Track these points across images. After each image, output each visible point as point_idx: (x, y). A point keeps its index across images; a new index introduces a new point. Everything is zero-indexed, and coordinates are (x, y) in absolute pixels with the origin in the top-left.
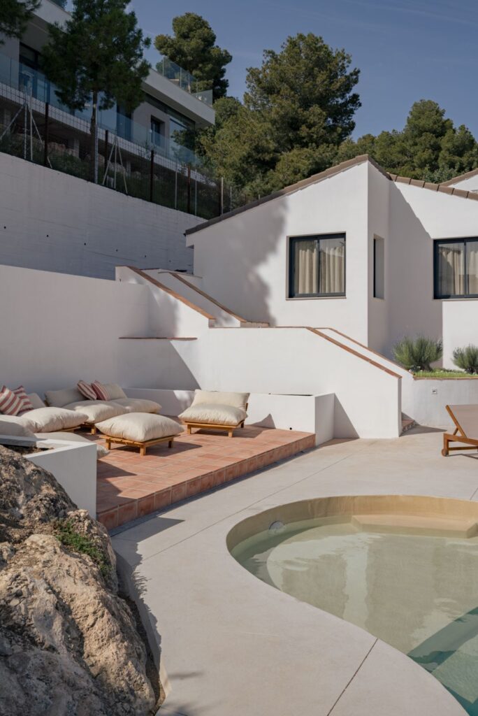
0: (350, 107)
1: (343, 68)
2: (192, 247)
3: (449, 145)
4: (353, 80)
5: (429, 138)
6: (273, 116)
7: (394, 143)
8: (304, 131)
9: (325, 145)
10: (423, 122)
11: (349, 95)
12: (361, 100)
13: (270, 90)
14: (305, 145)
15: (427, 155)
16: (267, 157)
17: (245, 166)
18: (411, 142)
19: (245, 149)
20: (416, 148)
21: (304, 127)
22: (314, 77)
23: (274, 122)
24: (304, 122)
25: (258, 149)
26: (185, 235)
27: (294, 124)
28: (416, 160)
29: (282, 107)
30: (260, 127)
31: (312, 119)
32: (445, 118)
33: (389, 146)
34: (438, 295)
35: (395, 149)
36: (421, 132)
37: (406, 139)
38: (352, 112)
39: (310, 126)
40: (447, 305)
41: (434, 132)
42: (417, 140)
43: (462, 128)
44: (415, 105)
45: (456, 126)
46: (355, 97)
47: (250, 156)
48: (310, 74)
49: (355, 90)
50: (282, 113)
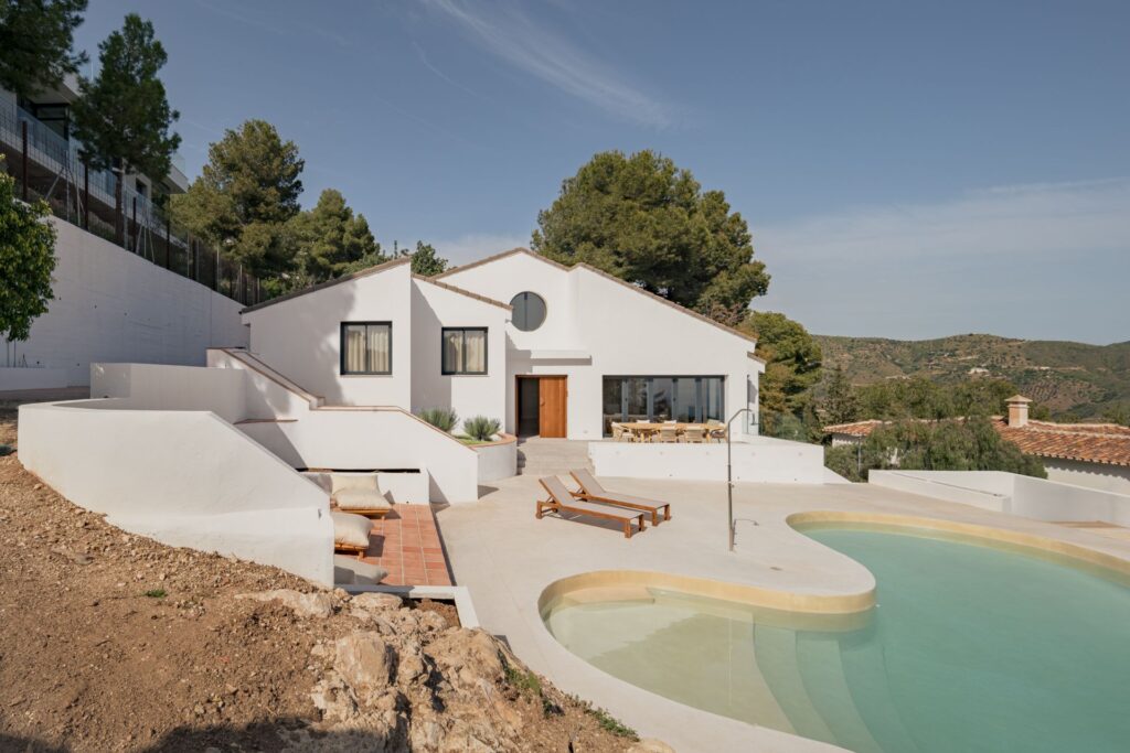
0: (295, 191)
1: (292, 158)
2: (249, 325)
3: (351, 229)
4: (298, 168)
5: (336, 221)
6: (236, 191)
7: (308, 222)
8: (262, 208)
9: (280, 223)
10: (331, 207)
11: (295, 181)
12: (304, 186)
13: (231, 167)
14: (265, 220)
15: (335, 234)
16: (231, 228)
17: (207, 232)
18: (321, 222)
19: (212, 217)
20: (327, 228)
21: (262, 205)
22: (271, 161)
23: (235, 196)
24: (263, 200)
25: (224, 220)
26: (240, 313)
27: (252, 200)
28: (326, 238)
29: (244, 184)
30: (225, 200)
31: (269, 199)
32: (345, 206)
33: (305, 223)
34: (446, 372)
35: (311, 226)
36: (330, 216)
37: (318, 219)
38: (296, 195)
39: (267, 204)
40: (455, 380)
41: (340, 217)
42: (327, 222)
43: (360, 216)
44: (324, 192)
45: (355, 215)
46: (298, 184)
47: (215, 224)
48: (267, 159)
49: (300, 177)
50: (244, 189)
